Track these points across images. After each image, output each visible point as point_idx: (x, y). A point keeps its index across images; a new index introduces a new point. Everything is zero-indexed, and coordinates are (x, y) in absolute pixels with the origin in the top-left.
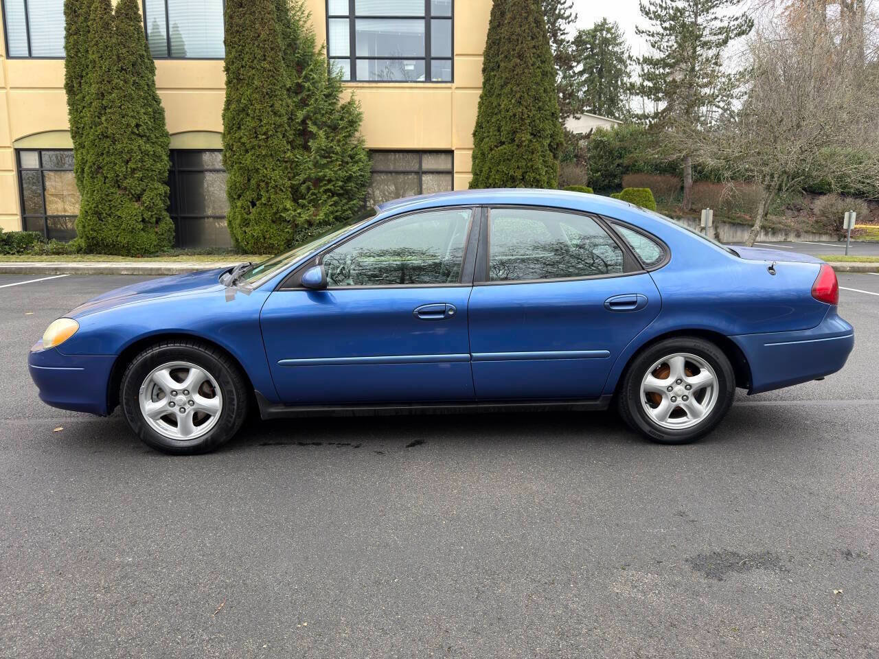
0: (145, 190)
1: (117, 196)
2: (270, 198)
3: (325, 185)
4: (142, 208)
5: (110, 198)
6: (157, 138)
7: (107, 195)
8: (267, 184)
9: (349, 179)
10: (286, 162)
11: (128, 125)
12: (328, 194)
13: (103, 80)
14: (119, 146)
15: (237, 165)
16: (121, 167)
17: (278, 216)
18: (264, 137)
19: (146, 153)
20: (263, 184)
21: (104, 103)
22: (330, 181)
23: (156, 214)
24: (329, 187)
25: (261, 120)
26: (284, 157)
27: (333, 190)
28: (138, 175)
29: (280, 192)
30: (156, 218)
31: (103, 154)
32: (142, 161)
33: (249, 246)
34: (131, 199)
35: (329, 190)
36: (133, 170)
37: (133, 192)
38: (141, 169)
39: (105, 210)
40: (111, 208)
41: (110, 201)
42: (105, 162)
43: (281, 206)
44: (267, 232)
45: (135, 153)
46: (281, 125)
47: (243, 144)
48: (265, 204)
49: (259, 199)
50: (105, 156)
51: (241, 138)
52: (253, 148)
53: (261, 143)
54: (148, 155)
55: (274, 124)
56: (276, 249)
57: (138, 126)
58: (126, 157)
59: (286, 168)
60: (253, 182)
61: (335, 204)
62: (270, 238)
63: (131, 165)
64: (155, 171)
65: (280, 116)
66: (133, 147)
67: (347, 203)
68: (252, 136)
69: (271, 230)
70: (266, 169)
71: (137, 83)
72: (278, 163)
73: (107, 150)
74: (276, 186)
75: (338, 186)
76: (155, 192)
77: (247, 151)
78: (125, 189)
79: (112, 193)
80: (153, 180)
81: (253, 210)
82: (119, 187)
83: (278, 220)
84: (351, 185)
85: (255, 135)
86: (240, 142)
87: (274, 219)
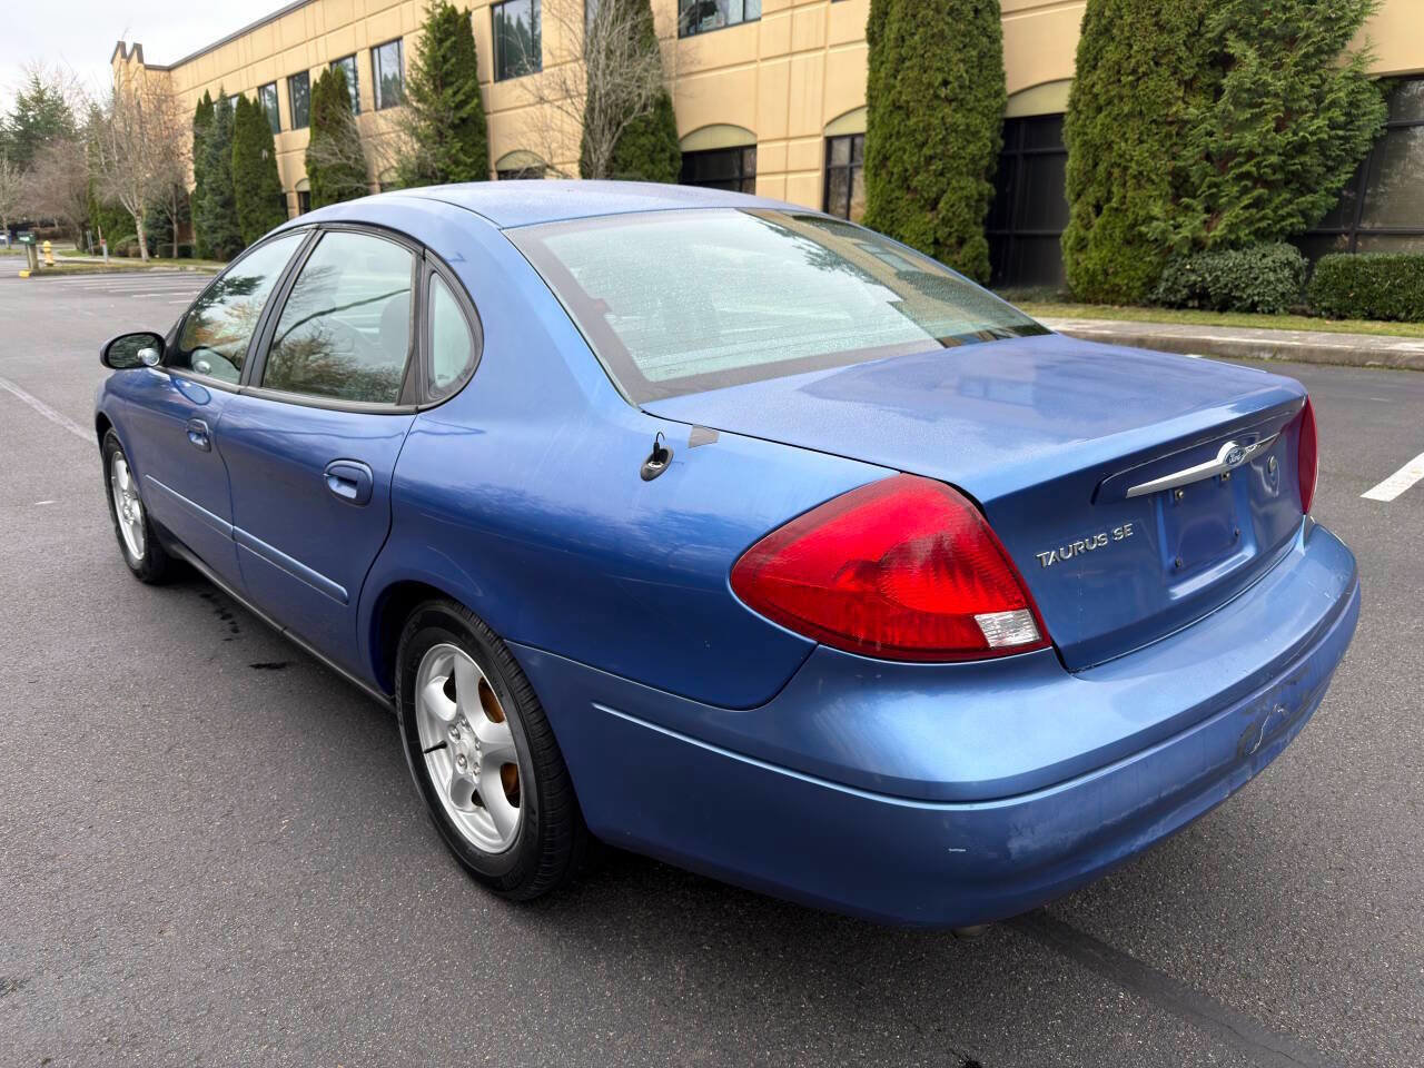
0: (945, 192)
1: (902, 203)
2: (1125, 197)
3: (1240, 164)
4: (936, 222)
5: (892, 206)
6: (979, 101)
7: (890, 202)
8: (1126, 169)
9: (1301, 148)
10: (1171, 123)
11: (930, 85)
12: (1243, 183)
13: (906, 15)
14: (912, 121)
15: (1081, 137)
16: (912, 155)
17: (1135, 232)
18: (1131, 78)
19: (953, 129)
20: (1116, 172)
21: (903, 51)
22: (1251, 155)
23: (957, 231)
24: (1246, 168)
25: (1131, 46)
26: (1167, 115)
27: (1255, 174)
28: (937, 165)
29: (1149, 186)
30: (958, 237)
31: (891, 136)
32: (944, 141)
33: (1079, 290)
34: (922, 208)
35: (1247, 175)
36: (930, 159)
37: (926, 196)
38: (943, 156)
39: (884, 226)
40: (893, 222)
41: (893, 211)
42: (893, 148)
43: (1142, 213)
44: (1111, 261)
45: (934, 130)
46: (1169, 51)
47: (1096, 96)
48: (1117, 209)
49: (1109, 200)
50: (894, 138)
51: (1093, 86)
52: (1110, 102)
53: (1126, 91)
54: (956, 131)
55: (1155, 49)
56: (1125, 295)
57: (945, 83)
58: (920, 138)
59: (1169, 136)
60: (1101, 168)
61: (1258, 204)
62: (1116, 273)
63: (927, 151)
64: (964, 158)
65: (1171, 31)
66: (932, 120)
67: (1290, 202)
68: (1111, 80)
69: (1120, 259)
70: (1126, 141)
71: (957, 9)
72: (1154, 126)
73: (896, 129)
74: (1141, 173)
75: (1266, 166)
76: (959, 193)
77: (1099, 110)
78: (915, 190)
79: (897, 198)
80: (961, 174)
81: (1097, 222)
82: (908, 188)
83: (1134, 240)
84: (1308, 160)
85: (1116, 77)
86: (1090, 93)
87: (1129, 236)
